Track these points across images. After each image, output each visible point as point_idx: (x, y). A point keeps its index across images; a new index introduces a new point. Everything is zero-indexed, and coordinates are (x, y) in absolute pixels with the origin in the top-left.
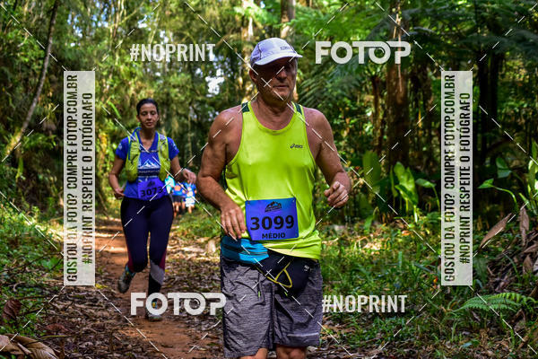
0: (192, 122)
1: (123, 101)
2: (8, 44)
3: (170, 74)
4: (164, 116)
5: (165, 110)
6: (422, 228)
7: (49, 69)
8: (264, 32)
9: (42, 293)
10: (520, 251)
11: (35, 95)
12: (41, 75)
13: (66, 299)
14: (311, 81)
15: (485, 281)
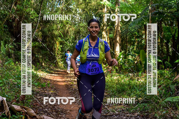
1: (64, 31)
2: (27, 13)
3: (80, 23)
4: (78, 37)
5: (78, 35)
7: (40, 21)
8: (110, 10)
9: (33, 93)
11: (35, 29)
12: (37, 23)
13: (41, 95)
14: (124, 26)
15: (174, 92)
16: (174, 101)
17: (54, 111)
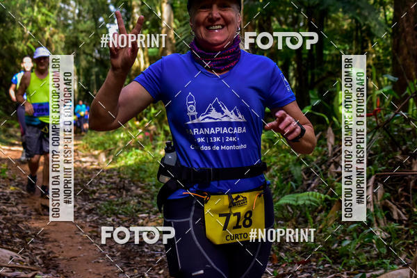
0: (96, 59)
3: (78, 22)
10: (327, 161)
14: (182, 29)
15: (300, 183)
16: (301, 202)
17: (16, 234)
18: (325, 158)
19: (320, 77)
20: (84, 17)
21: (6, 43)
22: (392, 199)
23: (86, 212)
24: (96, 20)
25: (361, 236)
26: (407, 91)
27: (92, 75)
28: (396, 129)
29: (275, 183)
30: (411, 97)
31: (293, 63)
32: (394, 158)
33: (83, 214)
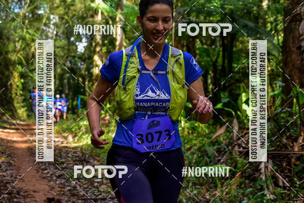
0: (68, 68)
1: (28, 55)
6: (186, 130)
8: (108, 17)
10: (233, 143)
15: (212, 159)
18: (232, 141)
19: (230, 83)
20: (60, 37)
21: (3, 54)
22: (279, 171)
23: (56, 177)
24: (69, 39)
25: (255, 197)
26: (292, 94)
27: (65, 79)
28: (283, 121)
29: (194, 158)
30: (294, 97)
31: (210, 72)
32: (280, 141)
33: (54, 178)
